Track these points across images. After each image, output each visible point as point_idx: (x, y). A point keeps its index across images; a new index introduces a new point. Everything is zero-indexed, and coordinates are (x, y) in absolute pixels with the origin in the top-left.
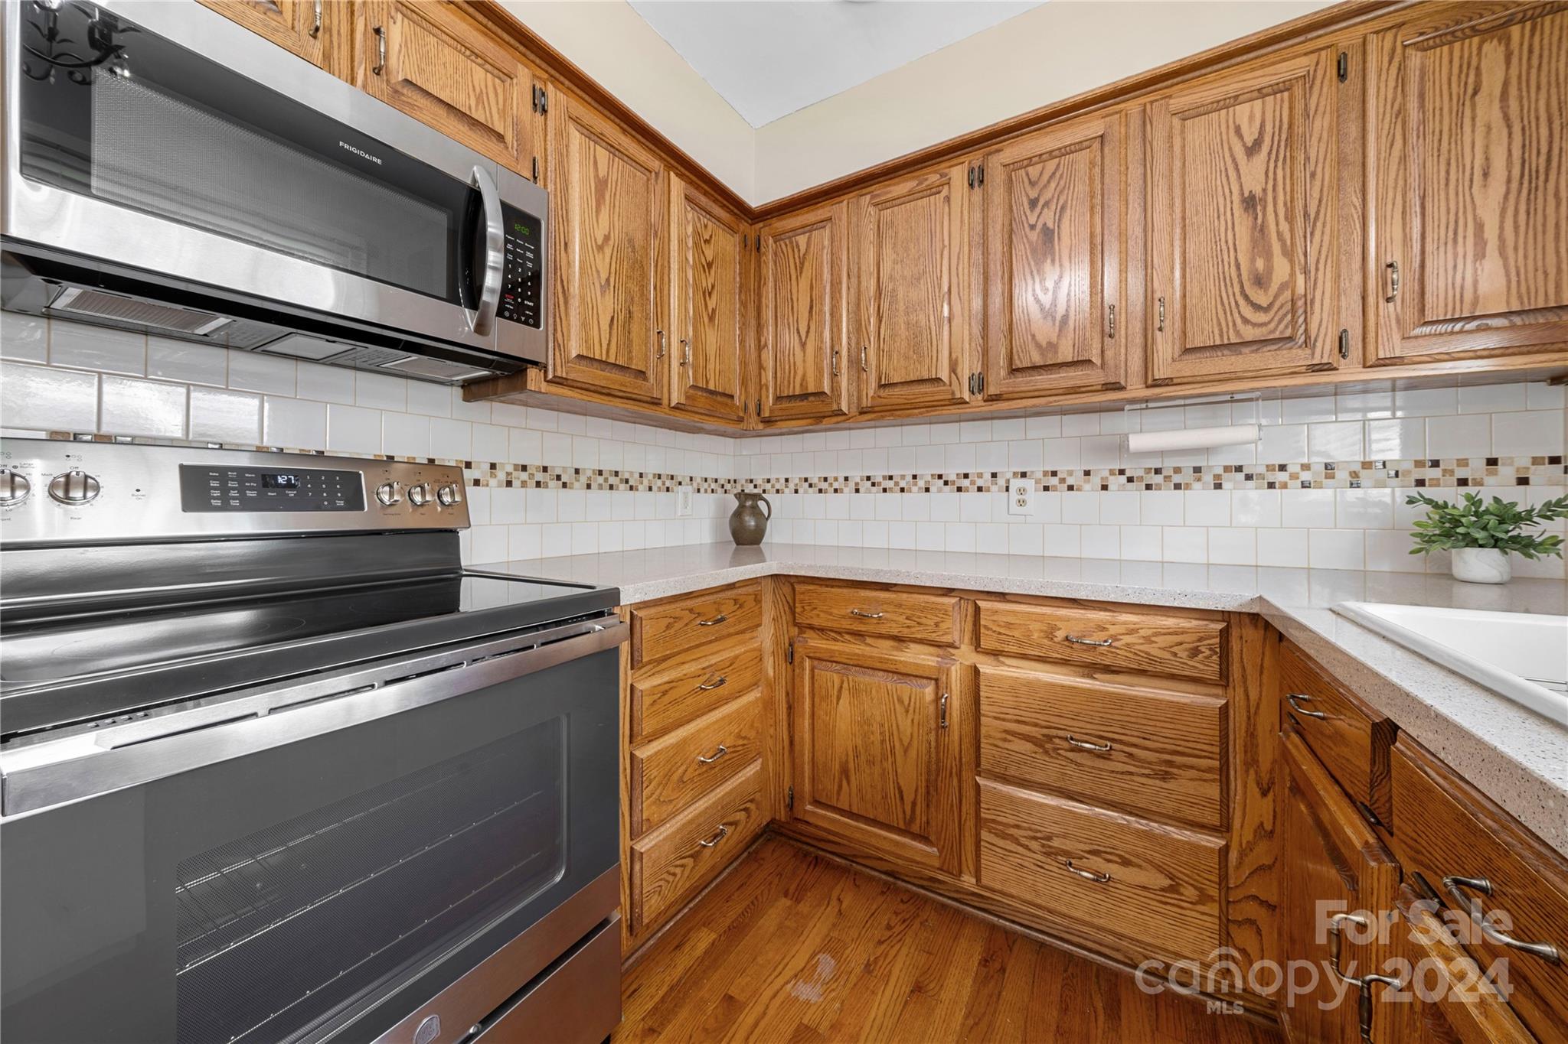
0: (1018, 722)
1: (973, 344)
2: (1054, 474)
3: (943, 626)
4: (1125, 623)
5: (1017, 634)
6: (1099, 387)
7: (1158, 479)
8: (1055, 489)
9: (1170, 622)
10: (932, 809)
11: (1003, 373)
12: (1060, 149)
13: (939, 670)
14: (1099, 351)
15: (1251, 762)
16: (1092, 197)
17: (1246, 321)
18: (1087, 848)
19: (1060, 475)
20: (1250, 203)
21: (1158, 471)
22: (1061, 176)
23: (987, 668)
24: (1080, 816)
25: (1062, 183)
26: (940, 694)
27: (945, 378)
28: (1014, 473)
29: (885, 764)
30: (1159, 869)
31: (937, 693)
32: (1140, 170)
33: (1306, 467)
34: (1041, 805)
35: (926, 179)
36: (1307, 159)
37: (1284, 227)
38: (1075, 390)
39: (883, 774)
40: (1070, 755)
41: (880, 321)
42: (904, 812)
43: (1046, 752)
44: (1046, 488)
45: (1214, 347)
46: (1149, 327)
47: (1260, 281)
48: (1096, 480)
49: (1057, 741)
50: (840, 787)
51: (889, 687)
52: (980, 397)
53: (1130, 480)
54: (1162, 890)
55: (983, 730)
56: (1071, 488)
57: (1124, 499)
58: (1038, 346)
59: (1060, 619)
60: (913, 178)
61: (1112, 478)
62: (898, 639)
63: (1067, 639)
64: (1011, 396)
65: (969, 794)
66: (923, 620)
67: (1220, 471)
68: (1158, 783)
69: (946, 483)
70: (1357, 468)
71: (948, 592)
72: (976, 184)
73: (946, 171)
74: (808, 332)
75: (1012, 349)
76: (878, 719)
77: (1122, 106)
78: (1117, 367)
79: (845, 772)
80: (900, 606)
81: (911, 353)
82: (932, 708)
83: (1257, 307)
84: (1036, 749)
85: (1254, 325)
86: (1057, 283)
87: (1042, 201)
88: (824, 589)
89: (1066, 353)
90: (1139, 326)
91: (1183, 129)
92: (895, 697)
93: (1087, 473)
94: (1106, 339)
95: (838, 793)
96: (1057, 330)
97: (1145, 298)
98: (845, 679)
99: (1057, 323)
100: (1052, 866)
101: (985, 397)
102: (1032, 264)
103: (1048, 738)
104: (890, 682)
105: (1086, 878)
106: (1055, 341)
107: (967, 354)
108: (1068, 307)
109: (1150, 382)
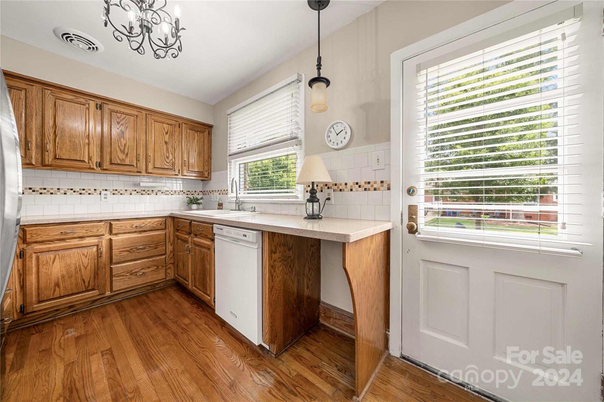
0: (124, 248)
1: (97, 153)
2: (116, 190)
4: (148, 221)
5: (123, 228)
6: (135, 172)
7: (144, 192)
8: (116, 194)
9: (157, 220)
10: (96, 280)
11: (108, 163)
12: (126, 113)
13: (99, 242)
14: (136, 164)
15: (169, 241)
16: (134, 128)
17: (165, 164)
18: (141, 269)
19: (118, 191)
20: (166, 143)
21: (144, 191)
22: (126, 120)
23: (114, 238)
24: (139, 263)
25: (127, 121)
26: (99, 248)
27: (87, 160)
28: (103, 190)
29: (77, 275)
30: (155, 266)
32: (145, 127)
33: (172, 191)
34: (129, 265)
35: (79, 99)
36: (174, 139)
37: (171, 149)
38: (130, 171)
39: (76, 279)
40: (137, 251)
41: (56, 136)
42: (85, 286)
43: (131, 252)
44: (114, 194)
45: (160, 168)
46: (147, 161)
47: (168, 158)
48: (129, 192)
49: (133, 249)
50: (55, 291)
51: (79, 252)
52: (100, 168)
53: (137, 192)
55: (113, 253)
56: (121, 194)
57: (136, 197)
58: (120, 159)
59: (134, 223)
60: (75, 96)
61: (133, 192)
63: (136, 227)
64: (111, 170)
65: (108, 271)
66: (93, 230)
67: (157, 191)
68: (155, 250)
69: (74, 192)
70: (179, 191)
71: (101, 221)
72: (99, 109)
73: (88, 100)
75: (111, 158)
76: (74, 263)
77: (141, 111)
78: (140, 168)
79: (57, 285)
80: (83, 228)
81: (72, 150)
82: (96, 253)
83: (167, 162)
84: (128, 253)
85: (167, 165)
86: (125, 145)
87: (121, 123)
88: (44, 228)
89: (127, 162)
90: (145, 160)
91: (154, 123)
92: (81, 254)
93: (126, 190)
94: (138, 161)
95: (54, 293)
96: (125, 156)
97: (146, 154)
98: (57, 255)
99: (125, 155)
100: (133, 277)
101: (102, 169)
102: (118, 138)
103: (132, 249)
104: (79, 250)
105: (141, 275)
106: (124, 159)
107: (95, 156)
108: (128, 151)
109: (147, 172)
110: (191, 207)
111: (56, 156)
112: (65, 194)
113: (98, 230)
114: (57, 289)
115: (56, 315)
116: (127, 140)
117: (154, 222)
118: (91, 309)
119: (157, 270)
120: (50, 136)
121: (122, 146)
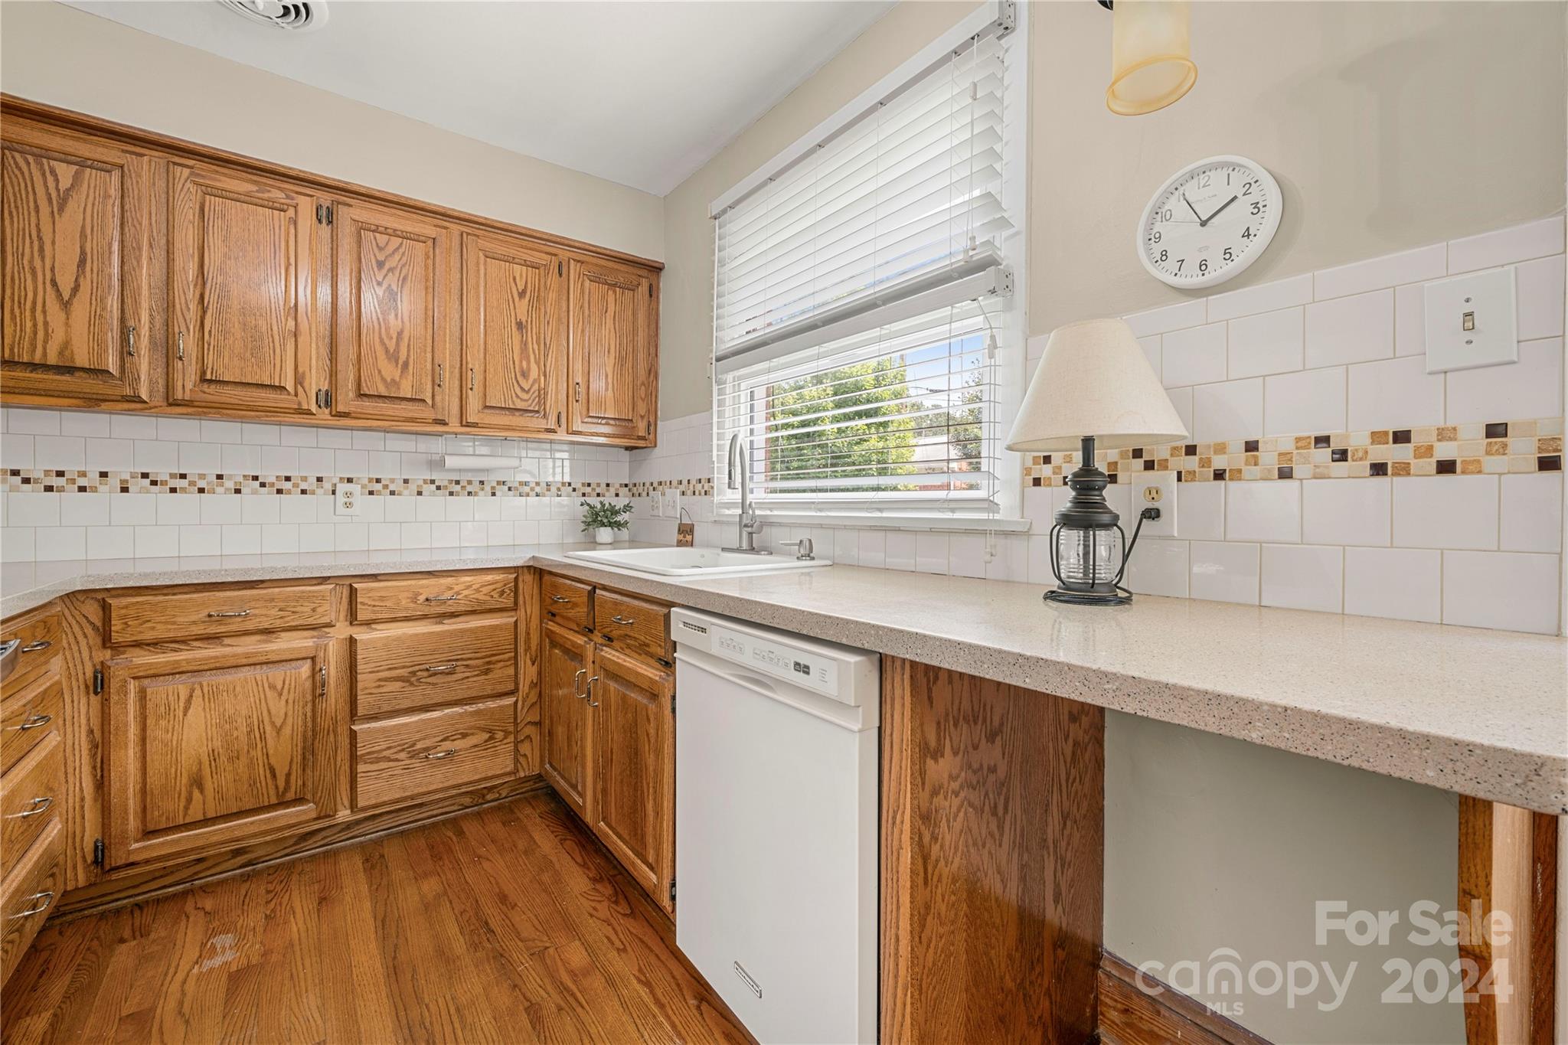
0: (390, 669)
1: (320, 363)
2: (378, 481)
3: (319, 610)
4: (464, 582)
5: (388, 604)
6: (431, 421)
7: (457, 488)
8: (379, 493)
9: (489, 578)
10: (309, 772)
11: (351, 395)
12: (402, 232)
13: (317, 647)
14: (431, 395)
15: (528, 649)
16: (427, 280)
17: (517, 396)
18: (441, 738)
19: (384, 482)
20: (520, 325)
21: (458, 482)
22: (403, 254)
23: (362, 635)
24: (435, 719)
25: (404, 259)
26: (318, 668)
27: (290, 387)
28: (341, 479)
29: (253, 753)
30: (483, 730)
31: (313, 669)
32: (458, 276)
33: (538, 484)
34: (406, 725)
35: (269, 191)
36: (546, 312)
37: (536, 347)
38: (413, 420)
39: (251, 765)
40: (429, 680)
41: (204, 312)
42: (277, 787)
43: (412, 684)
44: (371, 493)
45: (501, 408)
46: (464, 386)
47: (525, 375)
48: (413, 488)
49: (419, 673)
50: (189, 800)
51: (259, 678)
52: (327, 411)
53: (439, 488)
54: (486, 741)
55: (360, 686)
56: (392, 493)
57: (434, 503)
58: (383, 380)
59: (422, 587)
60: (255, 182)
61: (425, 486)
62: (268, 632)
63: (427, 600)
64: (359, 416)
65: (344, 741)
66: (298, 609)
67: (495, 484)
68: (483, 677)
69: (263, 485)
70: (560, 485)
71: (324, 580)
72: (324, 221)
73: (293, 195)
74: (75, 289)
75: (360, 377)
76: (244, 712)
77: (448, 224)
78: (443, 408)
79: (197, 782)
80: (273, 600)
81: (248, 354)
82: (308, 684)
83: (522, 388)
84: (403, 685)
85: (522, 400)
86: (400, 334)
87: (387, 266)
88: (161, 598)
89: (406, 391)
90: (457, 383)
91: (485, 263)
92: (266, 686)
93: (406, 481)
94: (436, 387)
95: (186, 808)
96: (399, 371)
97: (461, 365)
98: (197, 686)
99: (400, 366)
100: (416, 763)
101: (334, 413)
102: (378, 311)
103: (414, 673)
104: (259, 673)
105: (439, 758)
106: (398, 379)
107: (314, 371)
108: (408, 355)
109: (464, 423)
110: (594, 537)
111: (204, 373)
112: (238, 491)
113: (314, 610)
114: (196, 794)
115: (196, 874)
116: (406, 319)
117: (482, 586)
118: (294, 862)
119: (490, 744)
120: (189, 309)
121: (392, 338)
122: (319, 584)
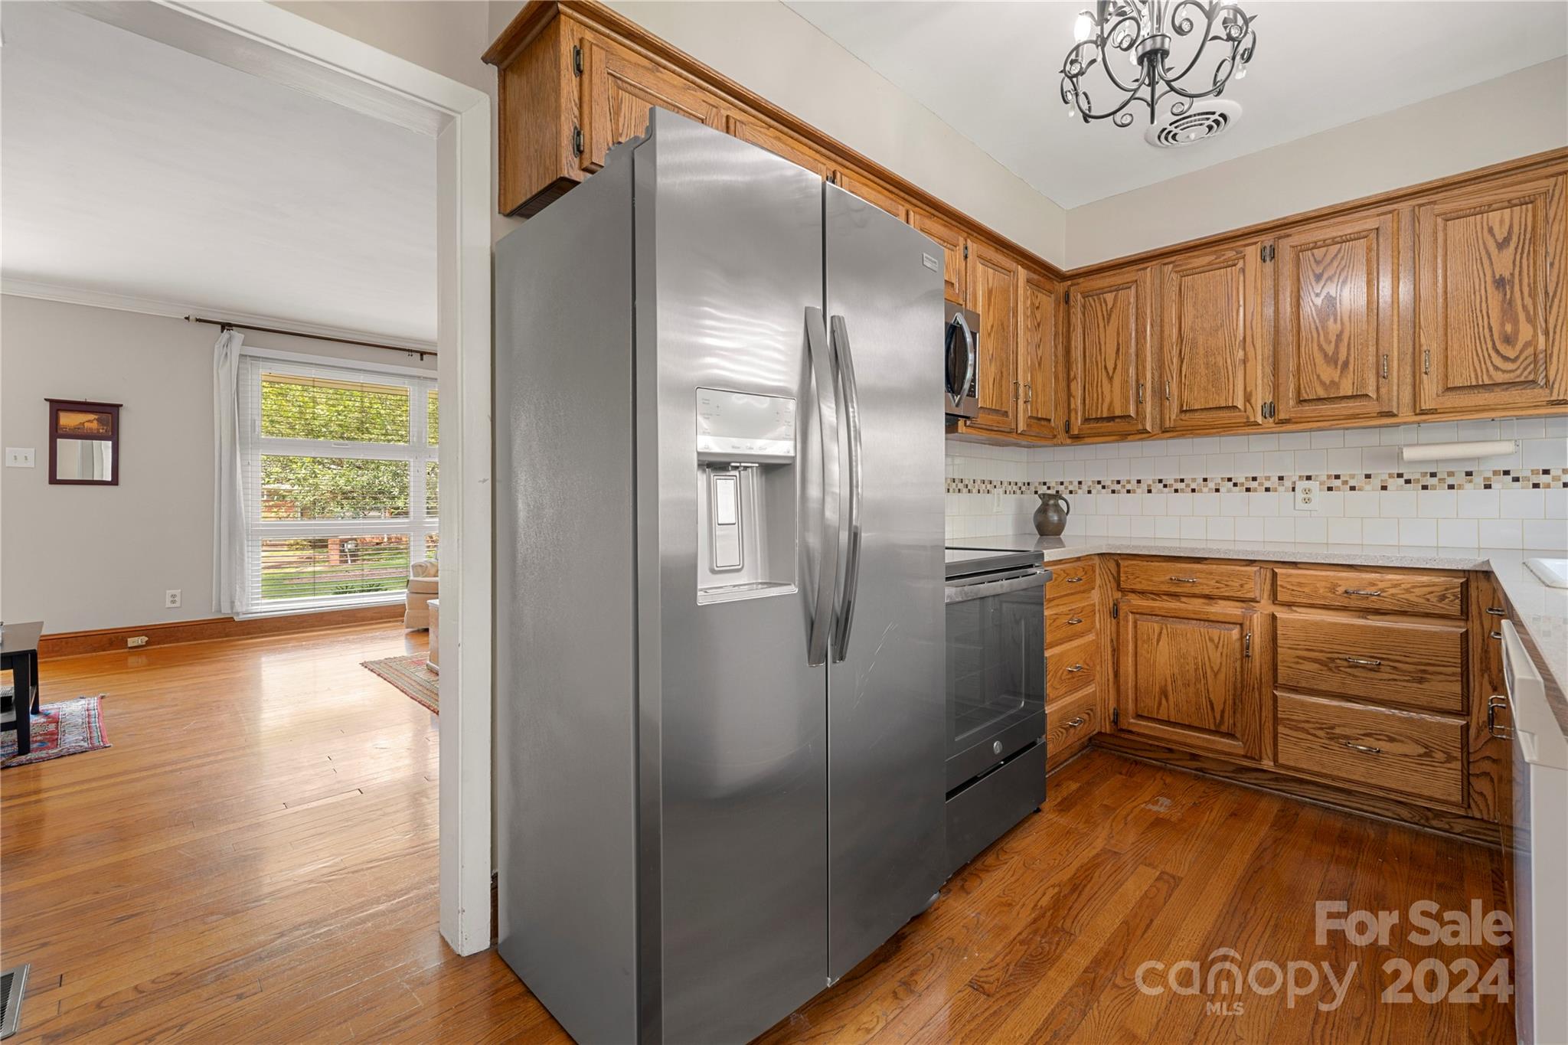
0: (1309, 650)
1: (1265, 380)
3: (1246, 586)
4: (1390, 580)
5: (1306, 590)
6: (1375, 415)
7: (1433, 481)
8: (1338, 489)
9: (1425, 579)
10: (1238, 715)
11: (1291, 403)
12: (1341, 236)
13: (1244, 617)
14: (1375, 388)
17: (1497, 368)
18: (1362, 732)
19: (1343, 478)
20: (1501, 283)
21: (1433, 475)
22: (1342, 258)
23: (1282, 614)
24: (1357, 711)
25: (1343, 263)
26: (1244, 634)
27: (1240, 405)
28: (1300, 477)
29: (1198, 686)
30: (1417, 742)
31: (1242, 634)
32: (1410, 255)
34: (1325, 706)
35: (1224, 255)
36: (1548, 252)
37: (1529, 303)
38: (1358, 416)
39: (1197, 693)
40: (1348, 670)
41: (1182, 362)
42: (1215, 718)
43: (1330, 669)
44: (1330, 489)
45: (1471, 387)
46: (1417, 371)
47: (1509, 340)
48: (1376, 482)
49: (1338, 661)
50: (1160, 704)
51: (1202, 631)
52: (1271, 420)
53: (1408, 482)
54: (1419, 756)
55: (1280, 657)
56: (1353, 488)
57: (1401, 497)
58: (1322, 383)
59: (1341, 579)
61: (1391, 480)
62: (1209, 597)
63: (1346, 592)
64: (1299, 420)
65: (1268, 703)
66: (1231, 583)
67: (1490, 475)
68: (1415, 685)
69: (1235, 485)
71: (1251, 562)
72: (1268, 259)
73: (1242, 249)
74: (1115, 369)
75: (1299, 385)
76: (1193, 653)
77: (1395, 206)
78: (1390, 399)
79: (1164, 693)
80: (1211, 573)
81: (1210, 386)
82: (1237, 645)
83: (1507, 358)
84: (1322, 668)
85: (1504, 371)
86: (1339, 337)
87: (1325, 276)
88: (1145, 563)
89: (1347, 389)
90: (1408, 371)
91: (1445, 229)
92: (1207, 638)
93: (1368, 476)
94: (1381, 379)
95: (1158, 709)
96: (1339, 372)
97: (1414, 349)
98: (1164, 627)
99: (1339, 367)
100: (1334, 745)
101: (1277, 421)
102: (1317, 321)
103: (1333, 660)
104: (1203, 628)
105: (1361, 751)
106: (1337, 380)
107: (1260, 388)
108: (1348, 354)
109: (1418, 411)
111: (1182, 406)
112: (1217, 490)
113: (1242, 586)
114: (1164, 701)
115: (1168, 759)
116: (1348, 318)
117: (1414, 587)
118: (1231, 785)
119: (1426, 760)
120: (1172, 363)
121: (1331, 342)
122: (1247, 565)
